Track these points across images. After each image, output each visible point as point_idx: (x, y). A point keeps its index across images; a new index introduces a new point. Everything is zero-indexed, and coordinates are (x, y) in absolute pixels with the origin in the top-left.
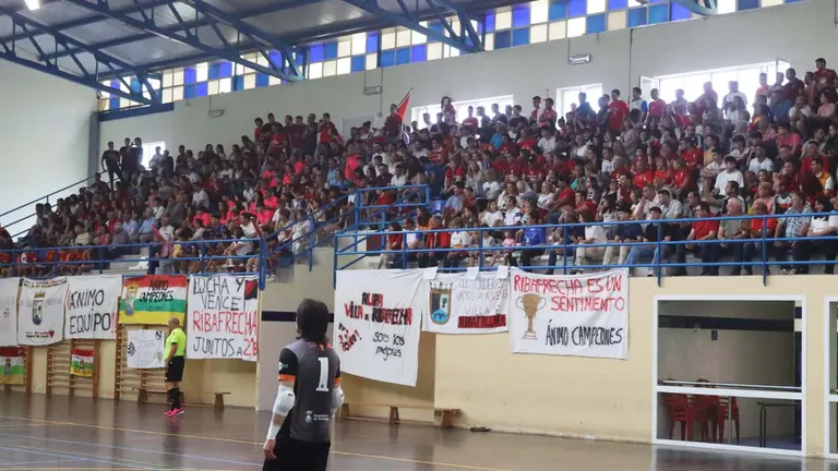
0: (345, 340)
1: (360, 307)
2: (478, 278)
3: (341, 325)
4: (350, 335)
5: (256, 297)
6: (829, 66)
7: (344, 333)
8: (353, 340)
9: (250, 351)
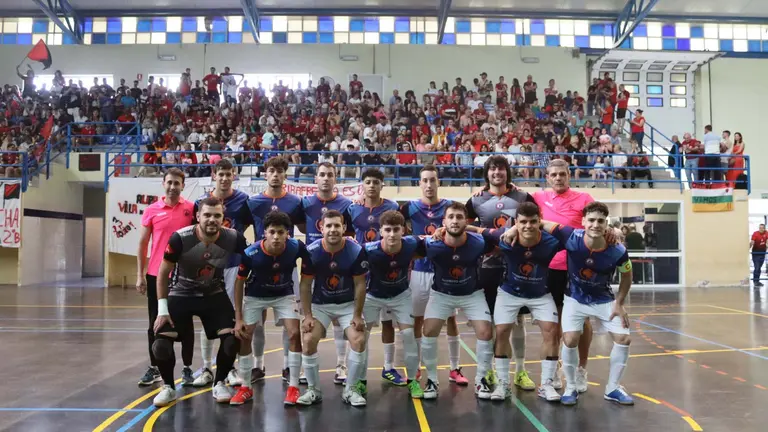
0: (118, 229)
1: (134, 205)
2: (251, 186)
3: (114, 219)
4: (124, 225)
5: (18, 198)
6: (359, 80)
7: (117, 225)
8: (127, 229)
9: (12, 239)
